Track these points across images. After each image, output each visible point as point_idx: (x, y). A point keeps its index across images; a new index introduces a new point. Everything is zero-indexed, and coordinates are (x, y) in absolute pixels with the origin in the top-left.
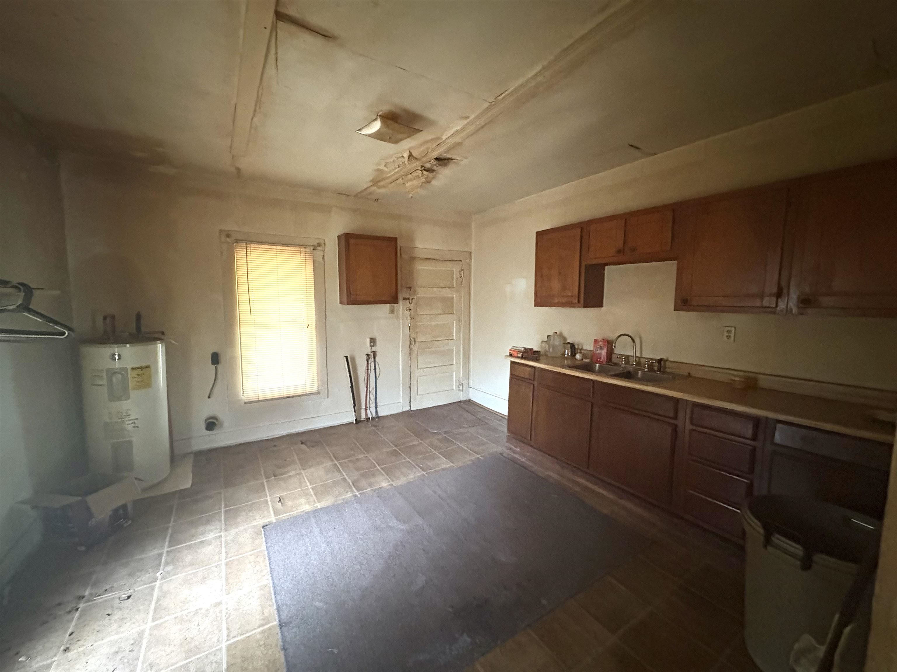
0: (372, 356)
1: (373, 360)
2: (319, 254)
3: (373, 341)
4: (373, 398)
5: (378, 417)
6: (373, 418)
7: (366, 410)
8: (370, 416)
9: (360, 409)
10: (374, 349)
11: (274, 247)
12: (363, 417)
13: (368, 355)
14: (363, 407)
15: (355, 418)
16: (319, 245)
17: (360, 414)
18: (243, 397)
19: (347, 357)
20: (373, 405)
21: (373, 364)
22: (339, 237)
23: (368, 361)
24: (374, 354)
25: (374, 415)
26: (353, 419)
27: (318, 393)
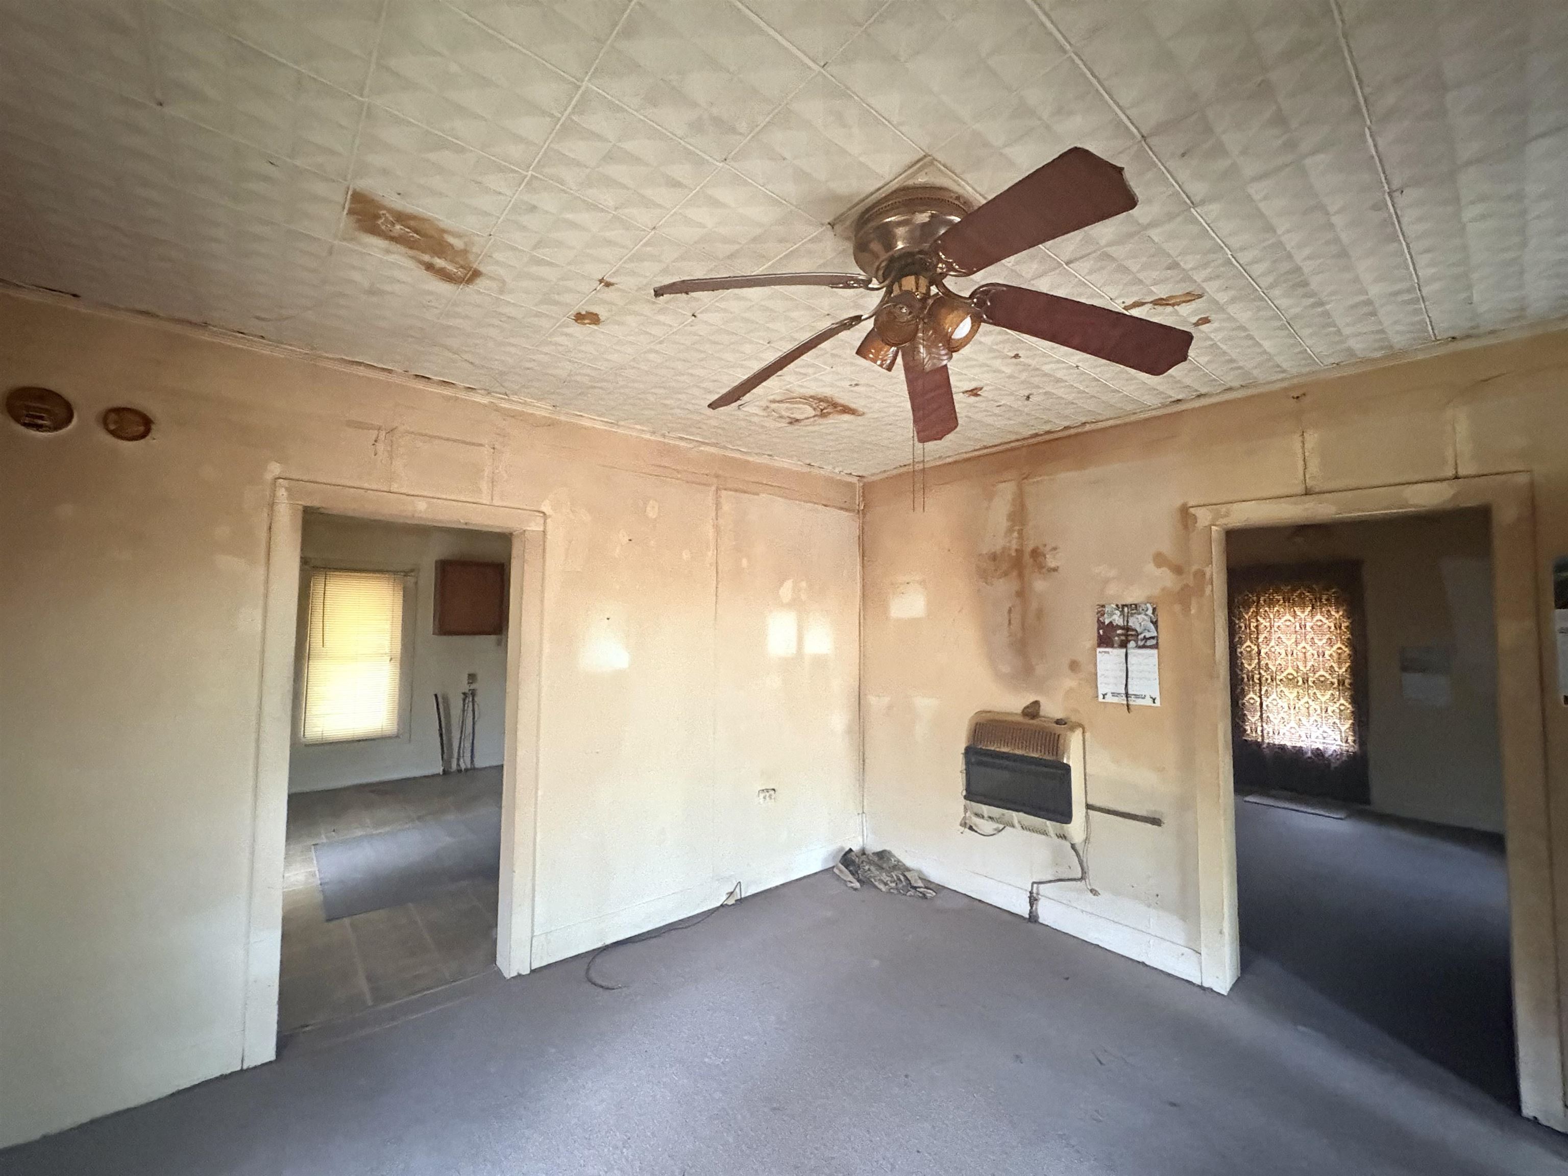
0: (472, 694)
1: (471, 699)
2: (411, 580)
3: (472, 677)
4: (468, 745)
5: (474, 769)
6: (467, 770)
7: (458, 760)
8: (463, 767)
9: (451, 756)
10: (472, 687)
11: (359, 574)
12: (454, 766)
13: (464, 694)
14: (456, 755)
15: (442, 769)
16: (412, 571)
17: (450, 762)
18: (303, 740)
19: (436, 696)
20: (468, 754)
21: (471, 704)
22: (436, 562)
23: (464, 700)
24: (473, 693)
25: (469, 766)
26: (440, 770)
27: (397, 736)
